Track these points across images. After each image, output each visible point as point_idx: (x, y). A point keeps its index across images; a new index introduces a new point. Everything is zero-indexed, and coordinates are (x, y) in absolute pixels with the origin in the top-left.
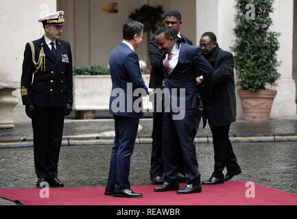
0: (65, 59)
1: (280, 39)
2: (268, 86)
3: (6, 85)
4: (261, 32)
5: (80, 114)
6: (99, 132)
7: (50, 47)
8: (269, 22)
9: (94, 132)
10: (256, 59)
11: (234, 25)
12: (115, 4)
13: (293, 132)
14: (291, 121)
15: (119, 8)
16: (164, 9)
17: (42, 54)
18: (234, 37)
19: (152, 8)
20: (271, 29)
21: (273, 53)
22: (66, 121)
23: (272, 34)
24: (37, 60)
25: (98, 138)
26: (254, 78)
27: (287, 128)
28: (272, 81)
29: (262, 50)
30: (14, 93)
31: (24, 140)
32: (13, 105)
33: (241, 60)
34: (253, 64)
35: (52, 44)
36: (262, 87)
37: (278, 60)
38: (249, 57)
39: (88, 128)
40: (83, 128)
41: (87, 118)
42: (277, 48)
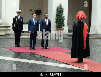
0: (22, 20)
1: (65, 17)
2: (62, 27)
3: (9, 26)
4: (61, 16)
5: (24, 32)
6: (27, 36)
7: (18, 18)
8: (63, 14)
9: (26, 36)
10: (60, 21)
11: (56, 14)
12: (31, 9)
13: (67, 37)
14: (67, 34)
15: (32, 10)
16: (41, 11)
17: (17, 19)
18: (56, 17)
19: (39, 10)
20: (63, 15)
21: (64, 20)
22: (21, 33)
23: (63, 16)
24: (16, 20)
25: (27, 37)
26: (60, 25)
27: (66, 36)
28: (63, 26)
29: (61, 20)
30: (10, 27)
31: (12, 37)
32: (10, 30)
33: (57, 22)
34: (59, 22)
35: (19, 17)
36: (61, 27)
37: (65, 22)
38: (59, 21)
39: (25, 35)
40: (24, 35)
41: (25, 33)
42: (64, 19)
